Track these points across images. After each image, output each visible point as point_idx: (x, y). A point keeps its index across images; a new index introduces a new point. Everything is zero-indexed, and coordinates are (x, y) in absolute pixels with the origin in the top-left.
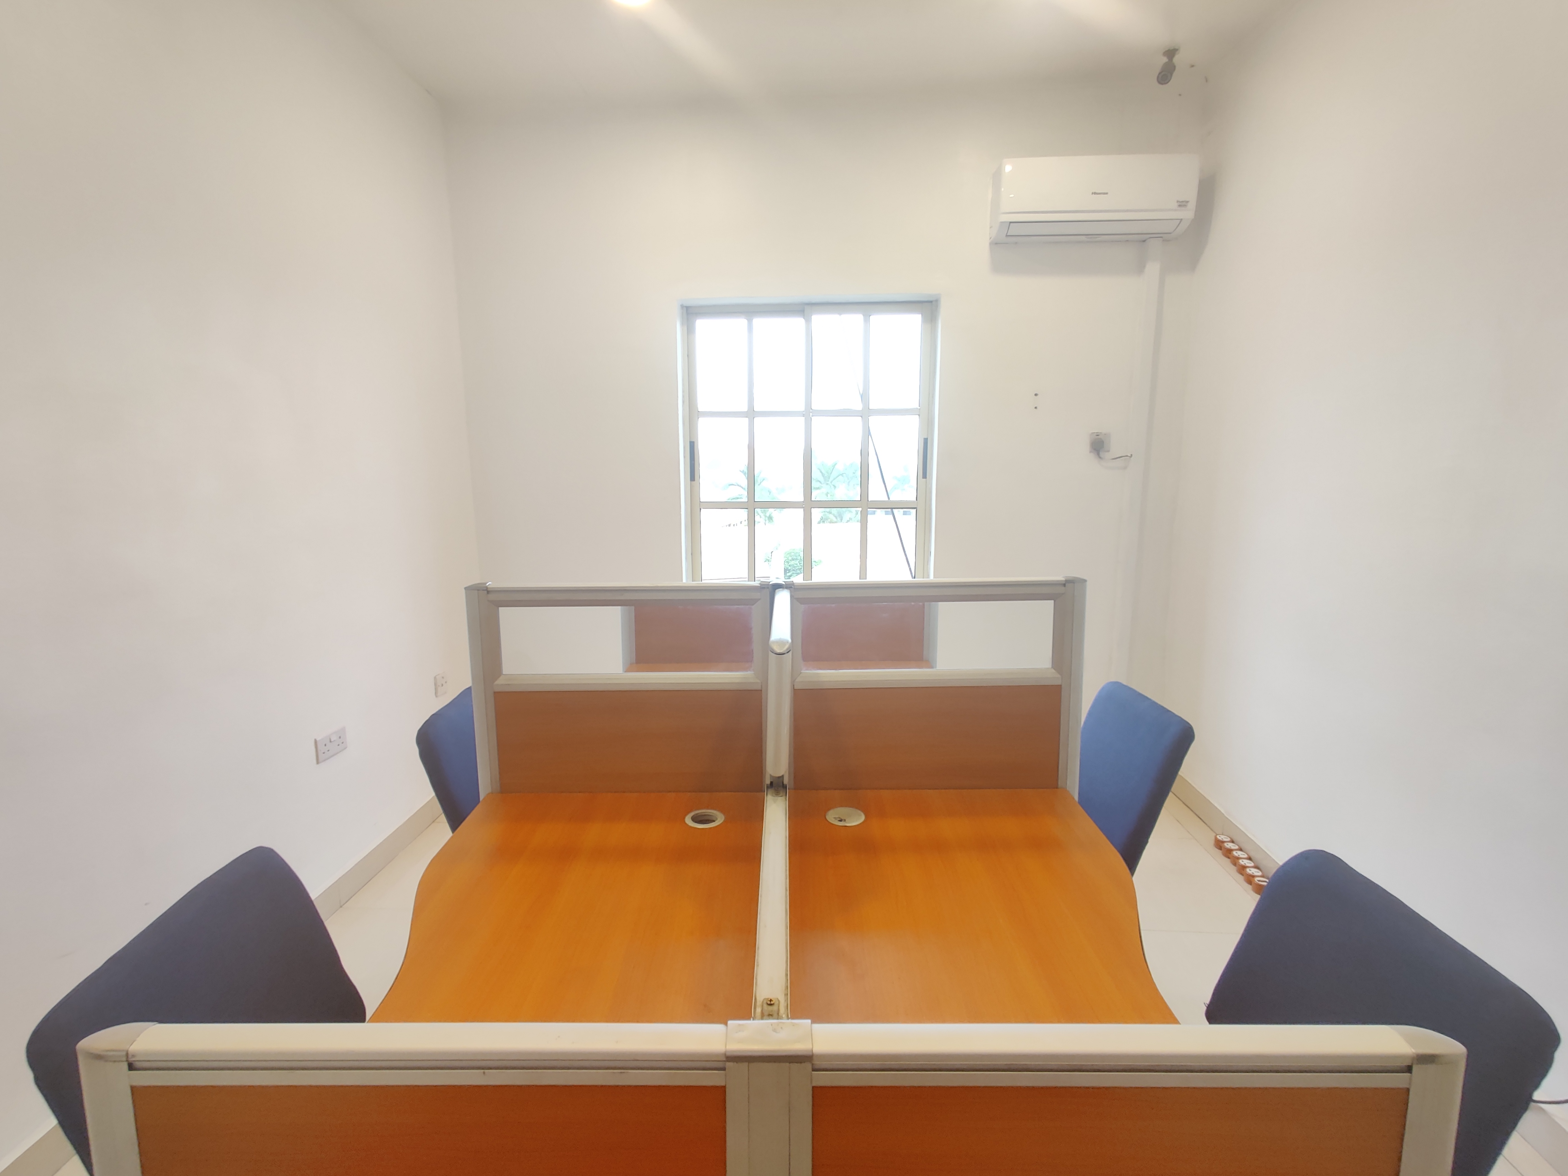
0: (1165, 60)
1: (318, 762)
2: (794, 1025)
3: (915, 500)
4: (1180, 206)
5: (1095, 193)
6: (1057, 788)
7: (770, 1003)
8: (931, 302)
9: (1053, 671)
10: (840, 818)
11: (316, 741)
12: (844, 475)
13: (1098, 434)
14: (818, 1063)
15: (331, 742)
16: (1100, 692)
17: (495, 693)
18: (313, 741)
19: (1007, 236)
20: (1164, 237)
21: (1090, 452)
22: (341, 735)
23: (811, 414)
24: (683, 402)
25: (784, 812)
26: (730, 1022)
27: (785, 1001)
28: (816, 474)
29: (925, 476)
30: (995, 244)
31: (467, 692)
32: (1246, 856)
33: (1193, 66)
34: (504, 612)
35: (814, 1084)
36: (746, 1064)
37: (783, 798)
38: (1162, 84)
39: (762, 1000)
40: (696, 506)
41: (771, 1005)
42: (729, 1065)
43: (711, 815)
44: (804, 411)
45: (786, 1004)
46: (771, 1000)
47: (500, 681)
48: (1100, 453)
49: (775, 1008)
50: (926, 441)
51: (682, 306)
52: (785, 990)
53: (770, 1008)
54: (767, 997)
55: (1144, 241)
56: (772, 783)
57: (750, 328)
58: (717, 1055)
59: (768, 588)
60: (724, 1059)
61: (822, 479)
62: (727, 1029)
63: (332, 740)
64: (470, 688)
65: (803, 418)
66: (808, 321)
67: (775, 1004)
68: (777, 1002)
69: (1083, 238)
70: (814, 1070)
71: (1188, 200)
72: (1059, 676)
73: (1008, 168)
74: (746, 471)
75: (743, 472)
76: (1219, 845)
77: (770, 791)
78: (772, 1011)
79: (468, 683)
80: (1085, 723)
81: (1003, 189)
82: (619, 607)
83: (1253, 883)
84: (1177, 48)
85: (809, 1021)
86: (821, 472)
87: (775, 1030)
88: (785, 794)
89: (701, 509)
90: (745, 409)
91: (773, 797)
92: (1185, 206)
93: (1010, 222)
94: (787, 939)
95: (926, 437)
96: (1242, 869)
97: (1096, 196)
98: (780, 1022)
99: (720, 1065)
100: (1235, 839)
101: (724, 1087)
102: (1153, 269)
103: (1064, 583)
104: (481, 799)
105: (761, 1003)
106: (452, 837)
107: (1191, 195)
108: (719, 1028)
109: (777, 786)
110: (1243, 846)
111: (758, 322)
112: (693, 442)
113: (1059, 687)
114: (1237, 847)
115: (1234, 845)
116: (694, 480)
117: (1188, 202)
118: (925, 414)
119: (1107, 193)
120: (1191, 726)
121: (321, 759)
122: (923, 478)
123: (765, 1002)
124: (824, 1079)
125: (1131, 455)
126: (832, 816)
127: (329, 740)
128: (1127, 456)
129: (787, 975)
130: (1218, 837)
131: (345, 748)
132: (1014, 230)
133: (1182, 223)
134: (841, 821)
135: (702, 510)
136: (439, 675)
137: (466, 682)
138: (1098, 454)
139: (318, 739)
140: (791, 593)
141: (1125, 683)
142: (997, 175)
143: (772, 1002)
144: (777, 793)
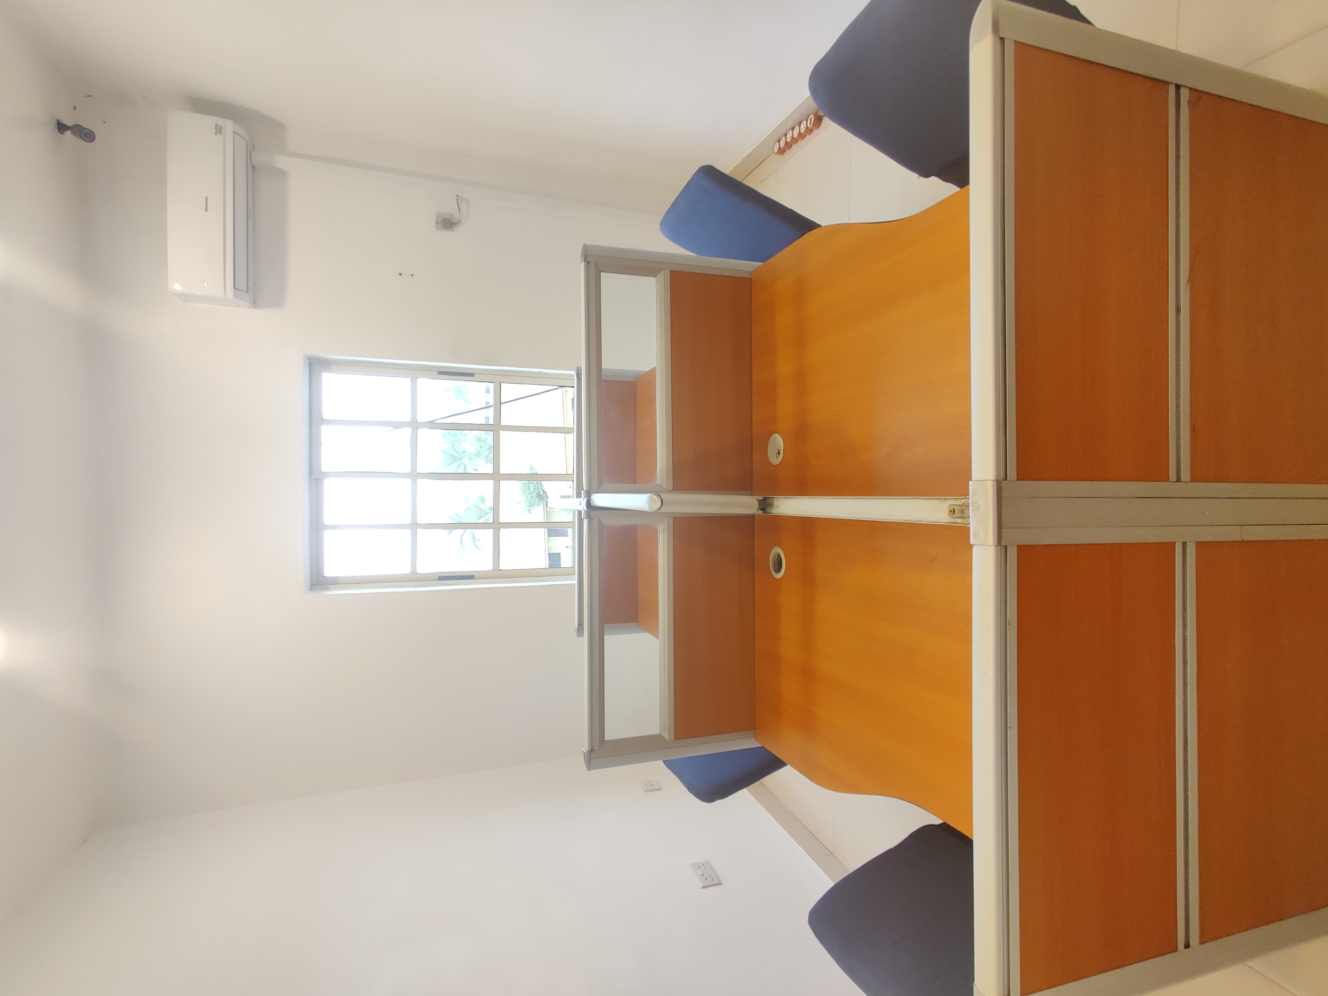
0: (68, 133)
1: (720, 884)
2: (974, 494)
3: (493, 384)
4: (220, 132)
5: (206, 209)
6: (751, 278)
7: (953, 512)
8: (310, 364)
9: (659, 276)
10: (777, 454)
11: (703, 887)
12: (453, 444)
13: (437, 223)
14: (1002, 476)
15: (703, 875)
16: (668, 237)
17: (675, 740)
18: (704, 890)
19: (247, 292)
20: (251, 150)
21: (453, 231)
22: (697, 867)
23: (415, 473)
24: (402, 587)
25: (788, 499)
26: (972, 543)
27: (950, 500)
28: (452, 469)
29: (472, 375)
30: (255, 303)
31: (668, 764)
32: (791, 131)
33: (75, 108)
34: (608, 737)
35: (1015, 479)
36: (1003, 530)
37: (775, 500)
38: (94, 138)
39: (951, 518)
40: (497, 574)
41: (954, 511)
42: (1003, 544)
43: (774, 558)
44: (412, 480)
45: (953, 500)
46: (951, 511)
47: (666, 735)
48: (454, 222)
49: (956, 508)
50: (440, 373)
51: (311, 590)
52: (941, 500)
53: (956, 511)
54: (948, 514)
55: (254, 167)
56: (761, 509)
57: (334, 527)
58: (997, 551)
59: (589, 512)
60: (1000, 546)
61: (458, 463)
62: (976, 545)
63: (702, 874)
64: (664, 762)
65: (418, 480)
66: (327, 475)
67: (953, 508)
68: (952, 506)
69: (250, 222)
70: (1006, 479)
71: (214, 125)
72: (663, 272)
73: (177, 287)
74: (448, 531)
75: (450, 533)
76: (781, 151)
77: (768, 510)
78: (959, 510)
79: (661, 763)
80: (693, 253)
81: (199, 293)
82: (605, 637)
83: (812, 129)
84: (56, 122)
85: (970, 482)
86: (450, 464)
87: (978, 508)
88: (771, 499)
89: (499, 570)
90: (408, 532)
91: (774, 508)
92: (220, 128)
93: (234, 288)
94: (899, 498)
95: (437, 373)
96: (801, 136)
97: (208, 208)
98: (972, 504)
99: (1003, 548)
100: (777, 139)
101: (1018, 546)
102: (281, 162)
103: (586, 263)
104: (760, 746)
105: (952, 519)
106: (791, 766)
107: (210, 121)
108: (975, 551)
109: (765, 505)
110: (783, 133)
111: (327, 519)
112: (439, 577)
113: (672, 272)
114: (784, 138)
115: (782, 140)
116: (474, 576)
117: (217, 125)
118: (414, 372)
119: (207, 198)
120: (701, 167)
121: (718, 882)
122: (474, 376)
123: (952, 516)
124: (1012, 472)
125: (456, 195)
126: (775, 460)
127: (703, 876)
128: (457, 199)
129: (929, 499)
130: (775, 152)
131: (708, 862)
132: (242, 285)
133: (236, 132)
134: (779, 453)
135: (500, 568)
136: (643, 789)
137: (659, 765)
138: (455, 224)
139: (702, 886)
140: (593, 493)
141: (662, 217)
142: (185, 298)
143: (952, 510)
144: (771, 505)
